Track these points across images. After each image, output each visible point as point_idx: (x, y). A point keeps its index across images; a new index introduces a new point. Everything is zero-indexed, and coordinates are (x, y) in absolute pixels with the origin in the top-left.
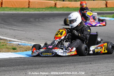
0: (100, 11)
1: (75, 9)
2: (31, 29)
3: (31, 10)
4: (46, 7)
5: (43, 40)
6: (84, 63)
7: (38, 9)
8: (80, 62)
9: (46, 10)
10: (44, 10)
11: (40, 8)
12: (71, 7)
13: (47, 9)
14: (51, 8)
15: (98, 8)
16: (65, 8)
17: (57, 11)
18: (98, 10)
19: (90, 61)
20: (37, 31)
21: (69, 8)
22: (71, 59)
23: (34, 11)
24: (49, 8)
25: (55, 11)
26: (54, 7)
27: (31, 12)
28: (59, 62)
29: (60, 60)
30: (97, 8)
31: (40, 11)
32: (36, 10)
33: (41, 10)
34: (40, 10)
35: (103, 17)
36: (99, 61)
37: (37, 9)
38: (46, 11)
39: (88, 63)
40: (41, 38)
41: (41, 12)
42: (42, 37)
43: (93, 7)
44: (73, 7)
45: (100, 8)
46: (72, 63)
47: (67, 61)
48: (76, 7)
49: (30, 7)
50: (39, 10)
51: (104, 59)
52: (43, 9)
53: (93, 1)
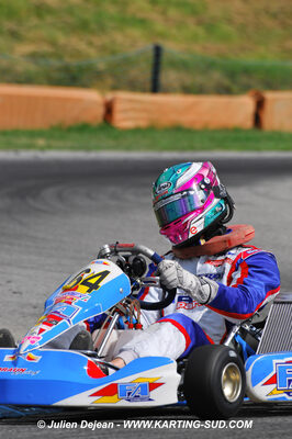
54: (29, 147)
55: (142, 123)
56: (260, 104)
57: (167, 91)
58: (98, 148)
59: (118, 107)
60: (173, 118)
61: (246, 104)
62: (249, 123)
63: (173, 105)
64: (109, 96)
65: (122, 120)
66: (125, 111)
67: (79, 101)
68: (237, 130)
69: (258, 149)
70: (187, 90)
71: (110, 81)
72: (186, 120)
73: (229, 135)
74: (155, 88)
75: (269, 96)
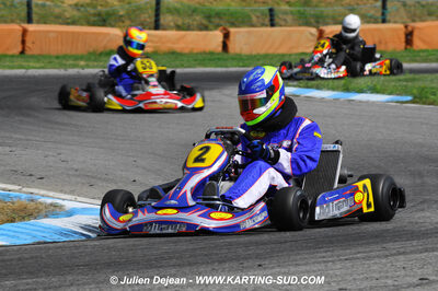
1: (200, 57)
2: (30, 138)
3: (31, 64)
4: (90, 53)
5: (79, 179)
6: (235, 264)
7: (60, 59)
8: (220, 262)
9: (91, 64)
10: (82, 63)
11: (65, 57)
12: (187, 51)
13: (93, 58)
14: (110, 53)
15: (290, 55)
16: (165, 54)
19: (258, 257)
20: (54, 142)
21: (181, 54)
22: (186, 250)
23: (43, 68)
24: (101, 54)
27: (32, 72)
28: (138, 263)
29: (145, 256)
31: (65, 67)
32: (50, 62)
33: (71, 62)
34: (68, 63)
35: (308, 87)
36: (292, 258)
37: (57, 61)
38: (88, 66)
39: (250, 263)
40: (71, 172)
41: (72, 71)
42: (75, 166)
43: (271, 51)
44: (195, 51)
45: (296, 54)
46: (190, 264)
47: (171, 258)
48: (205, 53)
49: (28, 52)
50: (64, 62)
51: (310, 248)
52: (77, 58)
53: (270, 29)
54: (74, 66)
56: (227, 36)
57: (164, 29)
60: (169, 46)
61: (218, 36)
62: (220, 49)
63: (170, 38)
67: (108, 34)
68: (211, 53)
69: (227, 67)
70: (179, 28)
72: (178, 47)
73: (206, 57)
74: (157, 27)
75: (232, 30)
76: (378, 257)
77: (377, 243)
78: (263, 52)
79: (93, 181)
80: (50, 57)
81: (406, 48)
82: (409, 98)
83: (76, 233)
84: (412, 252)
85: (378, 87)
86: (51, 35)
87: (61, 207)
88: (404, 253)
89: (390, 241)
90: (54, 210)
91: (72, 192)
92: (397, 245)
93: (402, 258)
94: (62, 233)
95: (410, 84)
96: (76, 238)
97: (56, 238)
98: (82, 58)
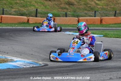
0: (73, 27)
2: (4, 43)
3: (3, 25)
4: (18, 23)
8: (57, 73)
9: (19, 26)
10: (17, 25)
11: (12, 24)
13: (19, 24)
14: (24, 23)
15: (71, 25)
16: (38, 23)
17: (30, 27)
18: (71, 27)
24: (22, 23)
25: (27, 27)
26: (27, 23)
30: (69, 25)
32: (8, 25)
33: (14, 25)
35: (76, 32)
36: (76, 73)
38: (18, 26)
40: (15, 52)
42: (16, 50)
43: (66, 24)
49: (2, 22)
50: (12, 25)
51: (80, 71)
53: (66, 18)
54: (14, 26)
55: (34, 22)
56: (54, 19)
58: (26, 27)
59: (30, 19)
64: (28, 18)
65: (31, 22)
66: (31, 20)
67: (23, 18)
70: (41, 17)
71: (28, 16)
74: (36, 17)
75: (56, 18)
76: (98, 73)
77: (97, 70)
78: (64, 24)
79: (21, 54)
80: (8, 24)
81: (100, 24)
82: (102, 36)
83: (18, 66)
84: (107, 72)
85: (94, 33)
86: (9, 18)
87: (13, 60)
88: (105, 72)
89: (100, 70)
90: (12, 61)
91: (16, 57)
92: (102, 70)
93: (104, 73)
94: (14, 66)
95: (102, 32)
96: (18, 67)
97: (13, 67)
98: (16, 24)
